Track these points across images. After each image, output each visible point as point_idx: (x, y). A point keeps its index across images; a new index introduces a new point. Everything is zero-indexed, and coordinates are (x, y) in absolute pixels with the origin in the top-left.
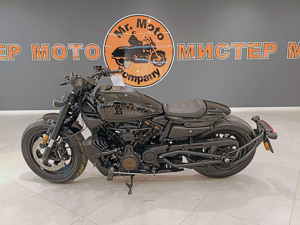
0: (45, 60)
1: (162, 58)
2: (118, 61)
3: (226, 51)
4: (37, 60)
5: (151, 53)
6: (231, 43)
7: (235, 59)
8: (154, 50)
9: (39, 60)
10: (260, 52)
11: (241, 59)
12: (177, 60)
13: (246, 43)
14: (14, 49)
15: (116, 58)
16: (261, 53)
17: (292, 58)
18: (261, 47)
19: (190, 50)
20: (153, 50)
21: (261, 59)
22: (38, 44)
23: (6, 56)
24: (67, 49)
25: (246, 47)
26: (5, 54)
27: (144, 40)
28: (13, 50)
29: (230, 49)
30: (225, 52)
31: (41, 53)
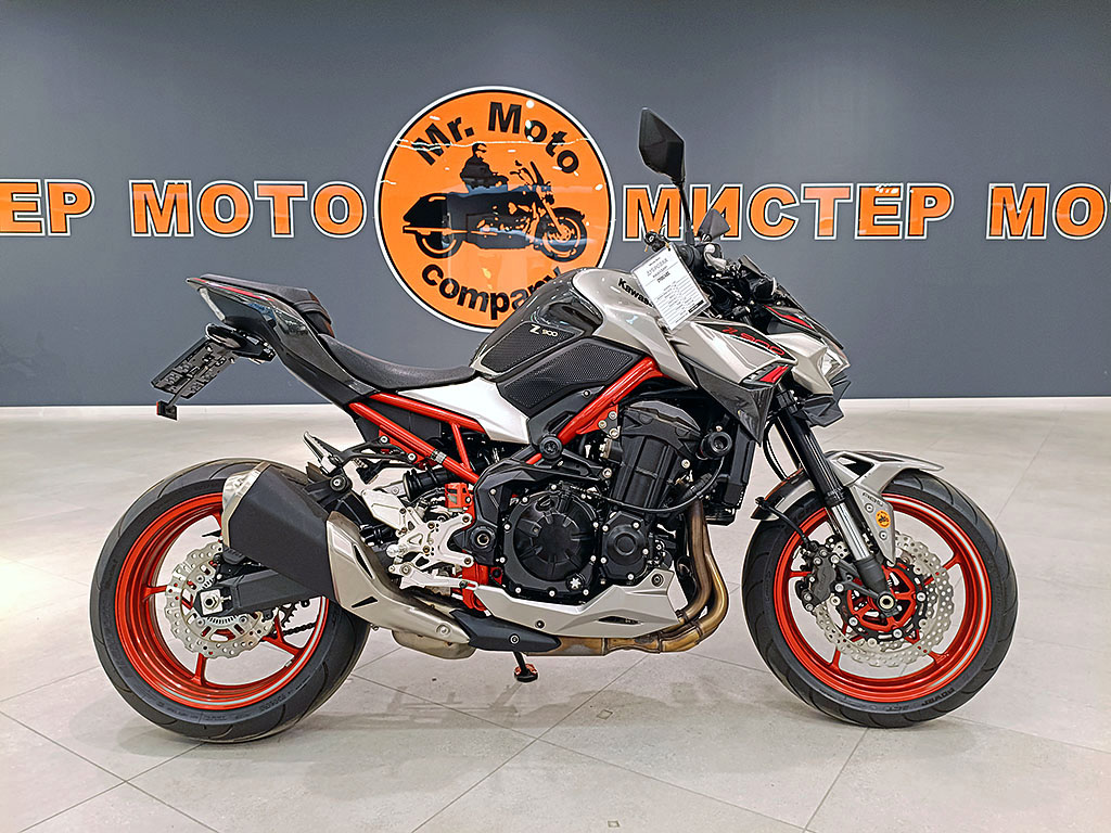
0: (176, 235)
1: (573, 232)
2: (424, 240)
3: (783, 211)
4: (149, 235)
5: (535, 215)
6: (803, 185)
7: (816, 238)
8: (547, 205)
9: (156, 235)
10: (898, 217)
11: (834, 238)
12: (624, 239)
13: (852, 185)
14: (70, 198)
15: (419, 230)
16: (903, 219)
17: (1003, 237)
18: (901, 199)
19: (667, 208)
20: (543, 207)
21: (900, 237)
22: (153, 181)
23: (42, 219)
24: (253, 198)
25: (851, 200)
26: (39, 213)
27: (512, 173)
28: (67, 202)
29: (798, 204)
30: (782, 214)
31: (161, 210)
